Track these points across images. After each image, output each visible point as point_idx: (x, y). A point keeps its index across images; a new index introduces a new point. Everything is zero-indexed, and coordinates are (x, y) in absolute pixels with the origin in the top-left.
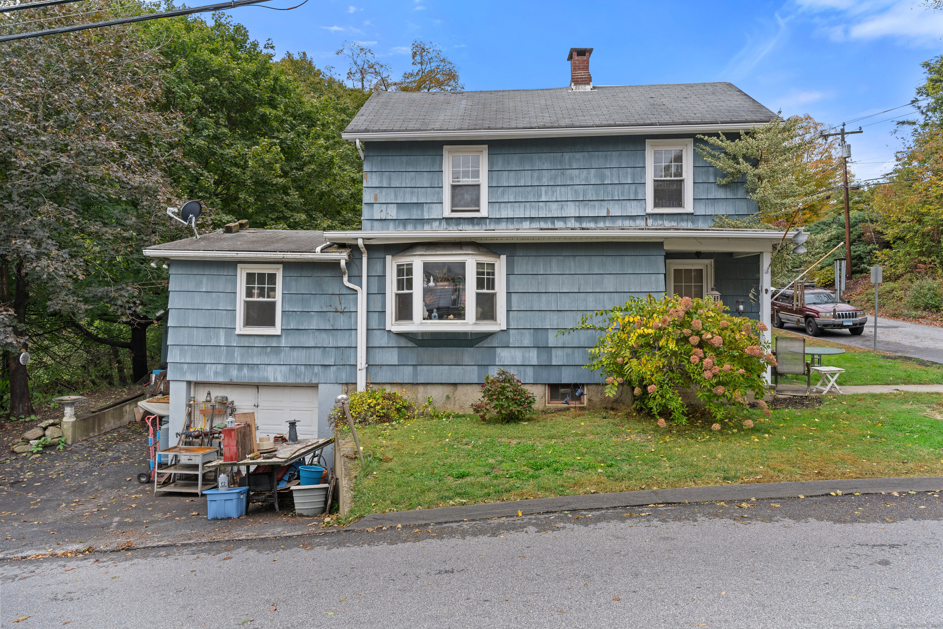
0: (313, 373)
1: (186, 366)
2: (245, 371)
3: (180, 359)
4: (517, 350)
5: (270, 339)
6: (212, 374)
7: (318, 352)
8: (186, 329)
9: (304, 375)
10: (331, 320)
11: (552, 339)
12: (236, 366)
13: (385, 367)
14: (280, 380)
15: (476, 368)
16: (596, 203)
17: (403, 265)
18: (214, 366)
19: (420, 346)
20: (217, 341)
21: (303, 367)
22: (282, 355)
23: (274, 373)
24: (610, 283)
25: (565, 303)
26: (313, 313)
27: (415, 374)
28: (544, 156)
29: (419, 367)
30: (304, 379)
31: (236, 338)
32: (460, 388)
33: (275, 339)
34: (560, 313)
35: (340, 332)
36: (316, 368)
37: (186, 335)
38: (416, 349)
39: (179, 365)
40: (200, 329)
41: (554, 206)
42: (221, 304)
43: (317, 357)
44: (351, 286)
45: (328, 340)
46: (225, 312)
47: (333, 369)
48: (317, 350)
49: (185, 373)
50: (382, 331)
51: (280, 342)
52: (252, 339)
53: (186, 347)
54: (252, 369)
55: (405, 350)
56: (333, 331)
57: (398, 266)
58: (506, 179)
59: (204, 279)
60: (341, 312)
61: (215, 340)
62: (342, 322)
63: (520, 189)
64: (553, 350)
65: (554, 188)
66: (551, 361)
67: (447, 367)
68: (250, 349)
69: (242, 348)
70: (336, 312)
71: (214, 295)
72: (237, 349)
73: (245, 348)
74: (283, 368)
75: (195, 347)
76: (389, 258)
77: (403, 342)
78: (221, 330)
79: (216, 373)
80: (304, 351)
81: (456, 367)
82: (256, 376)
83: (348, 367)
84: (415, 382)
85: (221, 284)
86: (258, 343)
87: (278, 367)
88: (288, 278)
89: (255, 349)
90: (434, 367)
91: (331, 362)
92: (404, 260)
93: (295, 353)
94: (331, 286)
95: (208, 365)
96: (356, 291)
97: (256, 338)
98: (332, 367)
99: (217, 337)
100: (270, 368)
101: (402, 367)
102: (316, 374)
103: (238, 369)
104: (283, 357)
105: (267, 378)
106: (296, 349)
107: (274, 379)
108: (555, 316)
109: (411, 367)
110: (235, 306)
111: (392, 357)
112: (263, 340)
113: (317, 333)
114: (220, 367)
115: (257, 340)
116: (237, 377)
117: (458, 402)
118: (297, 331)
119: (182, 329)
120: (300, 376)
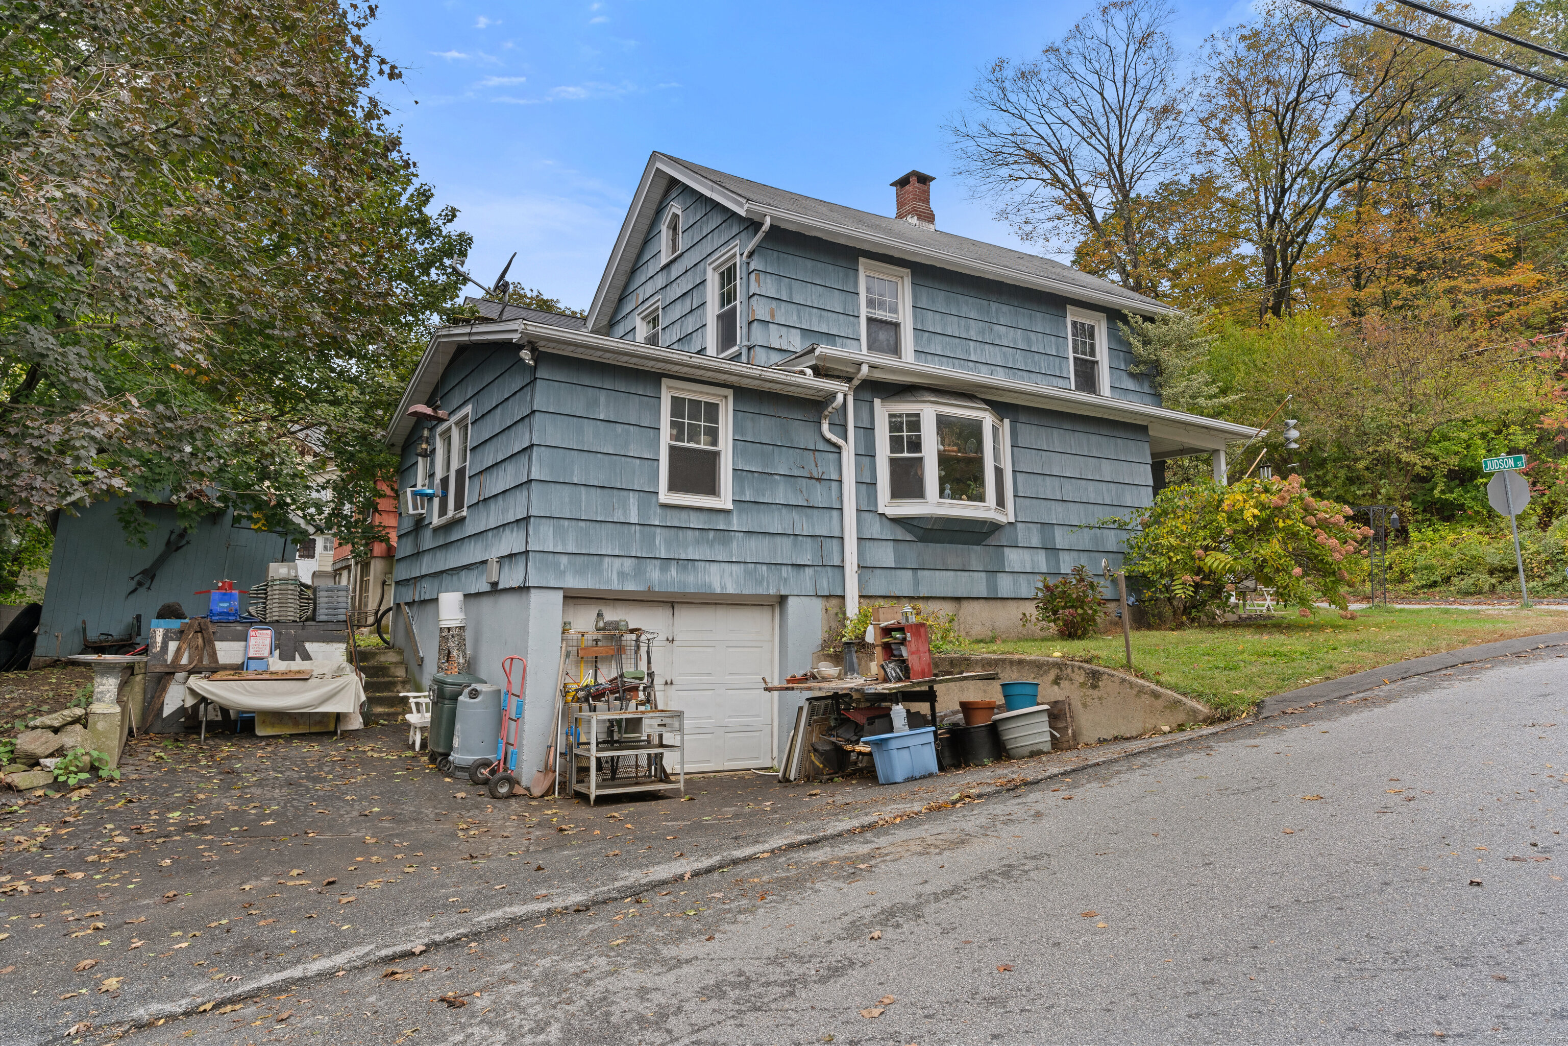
0: (781, 578)
1: (564, 560)
2: (673, 571)
3: (555, 546)
4: (1026, 551)
5: (714, 516)
6: (615, 576)
7: (787, 542)
8: (567, 487)
9: (768, 582)
10: (804, 490)
11: (1061, 539)
12: (657, 562)
13: (878, 571)
14: (731, 589)
15: (983, 575)
16: (1025, 374)
17: (901, 416)
18: (617, 561)
19: (922, 540)
20: (625, 514)
21: (765, 568)
22: (735, 544)
23: (721, 577)
24: (1107, 470)
25: (1069, 491)
26: (777, 477)
27: (916, 583)
28: (971, 300)
29: (919, 572)
30: (768, 589)
31: (659, 510)
32: (965, 604)
33: (722, 517)
34: (1065, 504)
35: (815, 511)
36: (784, 568)
37: (567, 500)
38: (914, 545)
39: (551, 556)
40: (593, 490)
41: (984, 368)
42: (632, 446)
43: (785, 551)
44: (834, 438)
45: (803, 525)
46: (638, 461)
47: (809, 572)
48: (785, 539)
49: (562, 573)
50: (872, 515)
51: (730, 523)
52: (684, 514)
53: (566, 523)
54: (685, 568)
55: (902, 546)
56: (809, 511)
57: (891, 416)
58: (933, 323)
59: (602, 397)
60: (818, 479)
61: (621, 511)
62: (819, 496)
63: (947, 339)
64: (1061, 553)
65: (982, 345)
66: (1059, 567)
67: (952, 573)
68: (680, 532)
69: (667, 530)
70: (811, 478)
71: (619, 428)
72: (658, 530)
73: (672, 531)
74: (735, 567)
75: (582, 524)
76: (877, 402)
77: (901, 534)
78: (631, 494)
79: (622, 575)
80: (767, 540)
81: (963, 573)
82: (691, 582)
83: (829, 569)
84: (916, 595)
85: (632, 410)
86: (695, 521)
87: (726, 566)
88: (740, 414)
89: (690, 532)
90: (937, 572)
91: (806, 559)
92: (904, 407)
93: (753, 543)
94: (803, 436)
95: (606, 559)
96: (839, 447)
97: (691, 513)
98: (807, 569)
99: (625, 509)
100: (714, 568)
101: (899, 572)
102: (785, 580)
103: (661, 569)
104: (736, 550)
105: (710, 586)
106: (754, 536)
107: (722, 588)
108: (1059, 507)
109: (910, 572)
110: (658, 452)
111: (885, 555)
112: (703, 516)
113: (784, 511)
114: (628, 562)
115: (693, 515)
116: (660, 582)
117: (962, 626)
118: (753, 505)
119: (558, 486)
120: (761, 582)
